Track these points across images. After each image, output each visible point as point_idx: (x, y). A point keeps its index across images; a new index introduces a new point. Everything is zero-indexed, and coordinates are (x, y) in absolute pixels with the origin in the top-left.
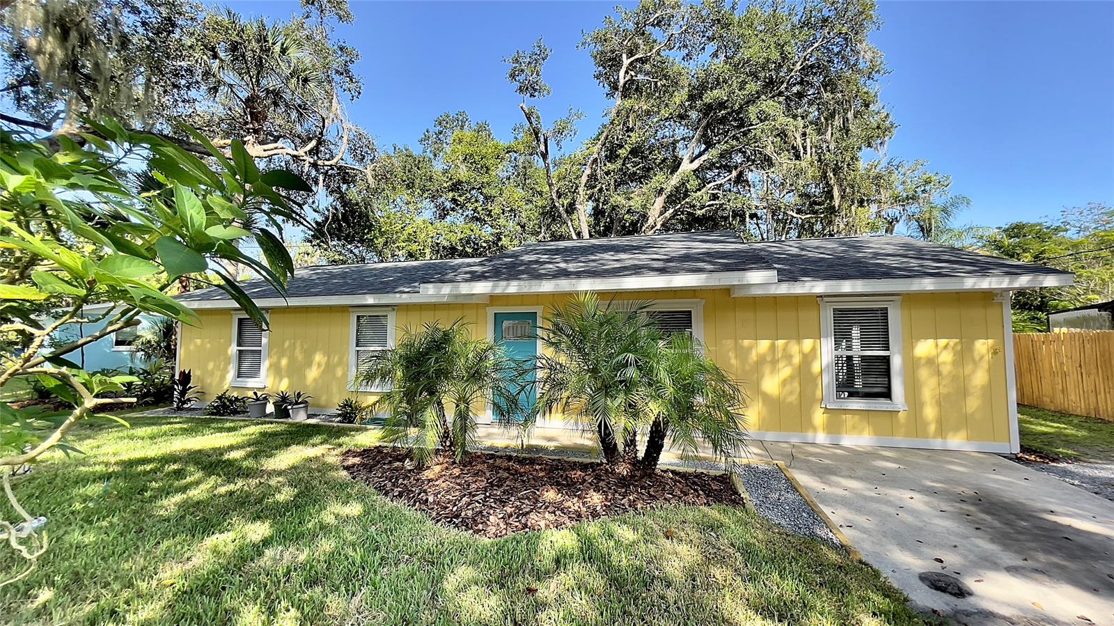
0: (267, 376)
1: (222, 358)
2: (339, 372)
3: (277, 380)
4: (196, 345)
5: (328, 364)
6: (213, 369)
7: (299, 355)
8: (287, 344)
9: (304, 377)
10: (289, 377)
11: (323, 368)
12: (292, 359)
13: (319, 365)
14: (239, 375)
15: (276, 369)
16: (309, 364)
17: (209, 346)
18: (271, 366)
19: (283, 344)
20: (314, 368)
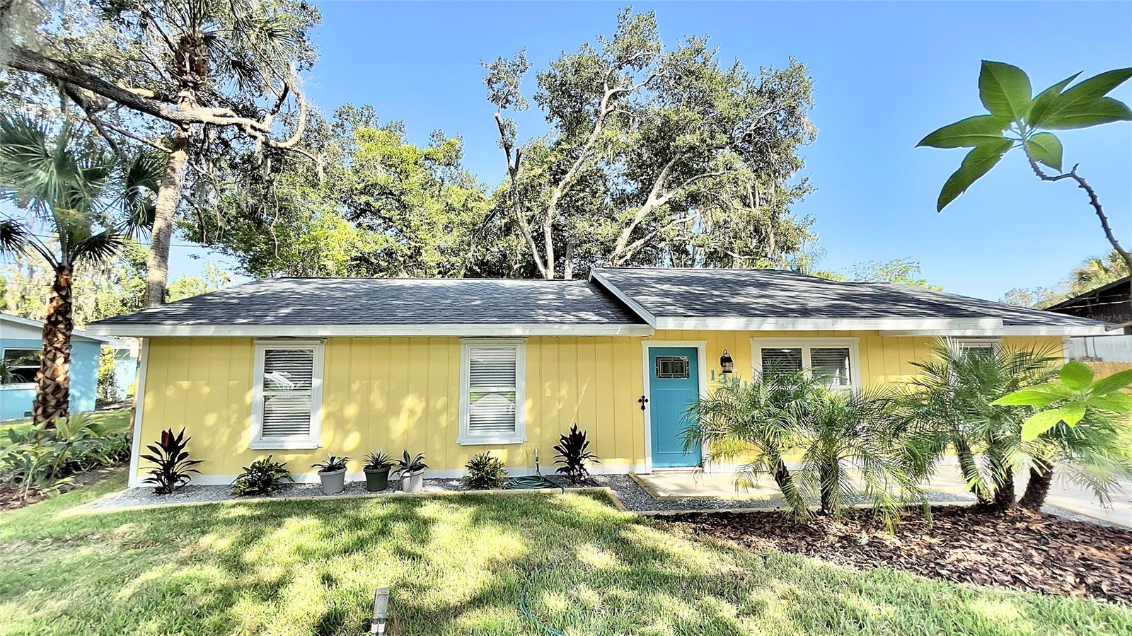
0: (322, 431)
1: (234, 406)
2: (443, 421)
3: (338, 439)
4: (180, 389)
5: (426, 410)
6: (216, 424)
7: (378, 402)
8: (355, 386)
9: (388, 430)
10: (360, 431)
11: (417, 417)
12: (366, 406)
13: (412, 413)
14: (266, 431)
15: (339, 422)
16: (394, 410)
17: (206, 390)
18: (328, 417)
19: (349, 387)
20: (404, 416)
